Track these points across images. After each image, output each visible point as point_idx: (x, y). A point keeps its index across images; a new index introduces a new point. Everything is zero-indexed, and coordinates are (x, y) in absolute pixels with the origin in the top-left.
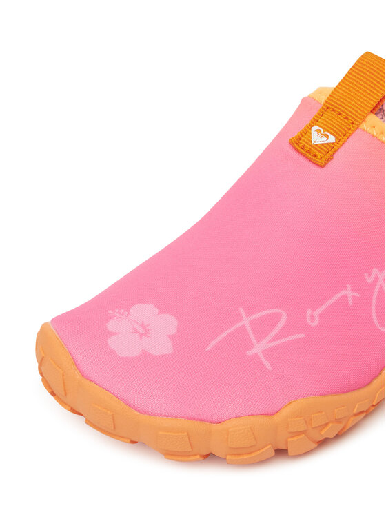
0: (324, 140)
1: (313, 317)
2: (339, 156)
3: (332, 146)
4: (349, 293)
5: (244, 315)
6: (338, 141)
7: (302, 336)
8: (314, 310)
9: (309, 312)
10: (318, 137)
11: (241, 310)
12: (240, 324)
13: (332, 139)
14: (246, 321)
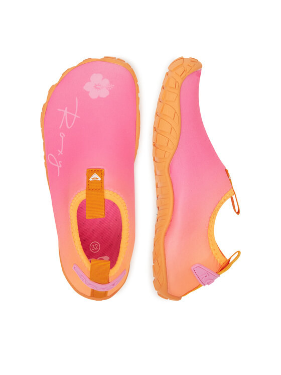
0: (93, 177)
1: (62, 135)
2: (85, 178)
3: (89, 178)
4: (61, 152)
5: (78, 117)
6: (89, 181)
7: (60, 128)
8: (64, 137)
9: (64, 135)
10: (95, 176)
11: (79, 117)
12: (75, 118)
13: (91, 179)
14: (75, 116)
